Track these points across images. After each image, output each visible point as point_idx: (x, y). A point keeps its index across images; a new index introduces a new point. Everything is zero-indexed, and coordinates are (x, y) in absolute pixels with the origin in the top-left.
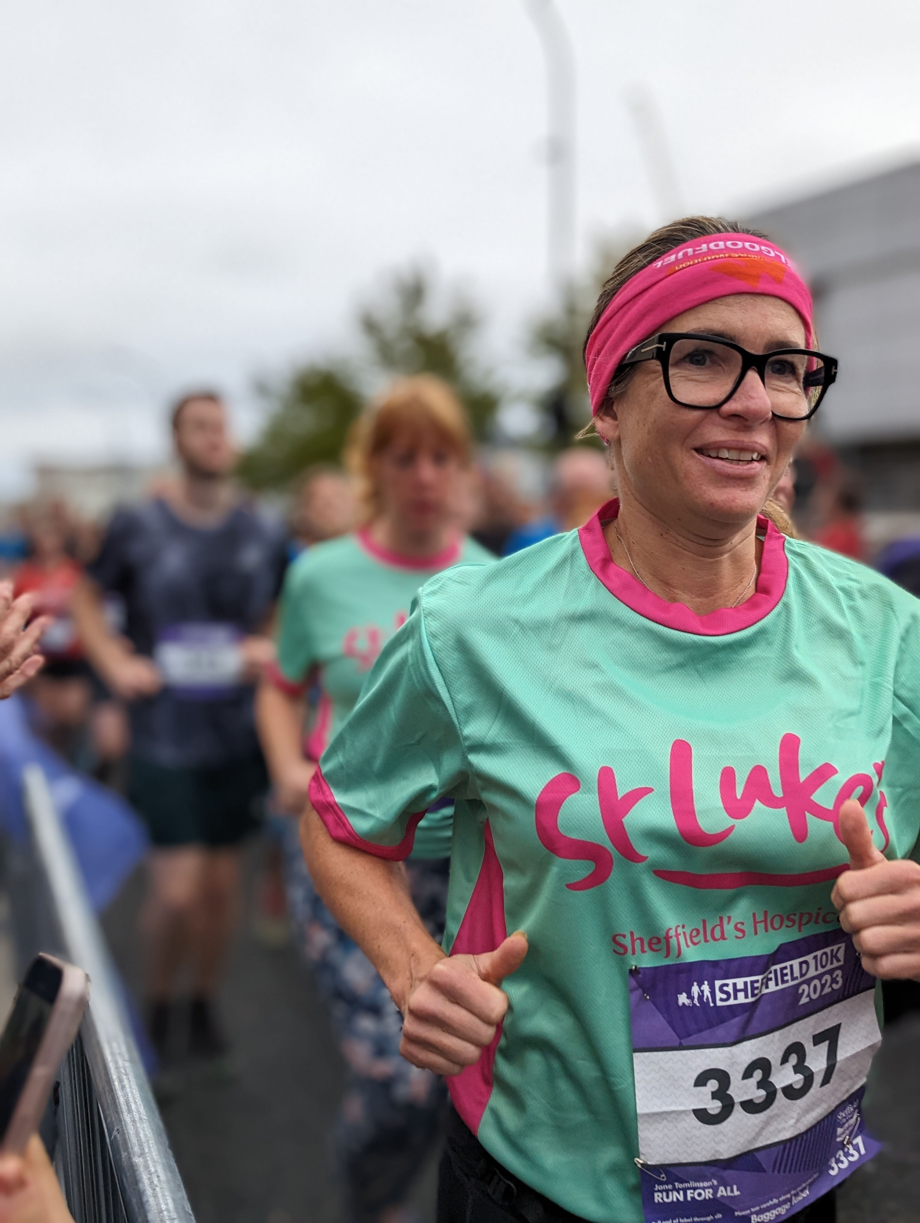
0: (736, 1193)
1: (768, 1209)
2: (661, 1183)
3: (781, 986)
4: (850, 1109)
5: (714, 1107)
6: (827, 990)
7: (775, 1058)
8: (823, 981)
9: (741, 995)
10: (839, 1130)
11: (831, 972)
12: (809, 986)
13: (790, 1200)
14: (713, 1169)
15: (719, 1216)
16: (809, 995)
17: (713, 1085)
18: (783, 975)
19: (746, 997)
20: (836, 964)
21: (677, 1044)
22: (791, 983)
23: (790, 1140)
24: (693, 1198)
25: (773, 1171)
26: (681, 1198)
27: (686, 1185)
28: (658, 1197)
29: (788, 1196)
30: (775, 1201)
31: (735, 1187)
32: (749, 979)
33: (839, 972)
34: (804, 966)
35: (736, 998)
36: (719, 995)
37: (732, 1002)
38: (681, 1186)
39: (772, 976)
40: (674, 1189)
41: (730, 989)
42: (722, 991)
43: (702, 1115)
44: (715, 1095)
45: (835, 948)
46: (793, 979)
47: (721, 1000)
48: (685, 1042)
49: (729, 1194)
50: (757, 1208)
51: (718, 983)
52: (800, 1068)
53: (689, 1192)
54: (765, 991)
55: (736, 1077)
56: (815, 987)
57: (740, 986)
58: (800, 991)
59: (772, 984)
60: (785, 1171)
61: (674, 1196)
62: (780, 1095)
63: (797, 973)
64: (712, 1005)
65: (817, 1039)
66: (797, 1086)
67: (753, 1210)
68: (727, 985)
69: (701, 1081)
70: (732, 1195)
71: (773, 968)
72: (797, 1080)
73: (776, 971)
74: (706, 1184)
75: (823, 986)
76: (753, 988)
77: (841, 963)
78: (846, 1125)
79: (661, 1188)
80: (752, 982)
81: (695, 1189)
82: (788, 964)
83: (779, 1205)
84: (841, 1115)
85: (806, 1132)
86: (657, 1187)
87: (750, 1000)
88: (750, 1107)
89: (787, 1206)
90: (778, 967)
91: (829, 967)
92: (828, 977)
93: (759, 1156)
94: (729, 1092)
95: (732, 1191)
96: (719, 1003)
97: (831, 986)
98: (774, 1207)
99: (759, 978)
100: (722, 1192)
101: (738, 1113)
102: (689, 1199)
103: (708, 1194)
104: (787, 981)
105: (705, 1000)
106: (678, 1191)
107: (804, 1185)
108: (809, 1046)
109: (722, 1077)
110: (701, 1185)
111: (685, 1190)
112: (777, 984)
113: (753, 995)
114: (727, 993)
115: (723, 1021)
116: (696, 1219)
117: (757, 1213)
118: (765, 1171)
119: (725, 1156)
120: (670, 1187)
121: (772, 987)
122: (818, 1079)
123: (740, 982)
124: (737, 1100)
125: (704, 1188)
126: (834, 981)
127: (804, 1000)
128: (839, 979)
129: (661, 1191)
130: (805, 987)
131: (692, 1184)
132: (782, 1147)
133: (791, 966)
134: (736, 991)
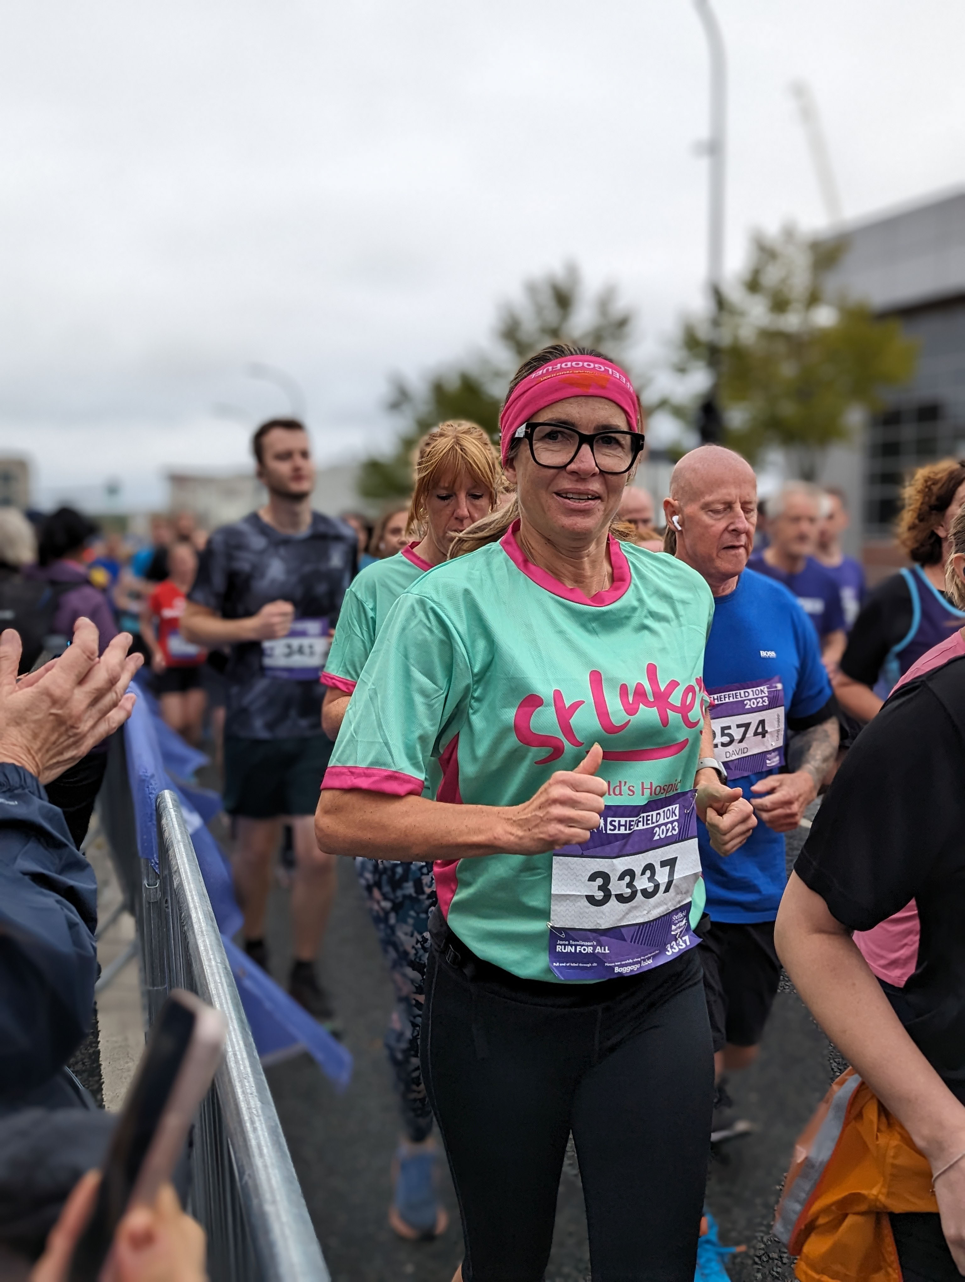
0: (607, 951)
1: (626, 965)
2: (562, 939)
3: (646, 827)
4: (681, 915)
5: (599, 895)
6: (669, 834)
7: (638, 871)
8: (668, 828)
9: (622, 828)
10: (674, 927)
11: (672, 822)
12: (660, 829)
13: (640, 962)
14: (594, 935)
15: (595, 964)
16: (659, 835)
17: (600, 881)
18: (648, 820)
19: (626, 830)
20: (675, 818)
21: (580, 852)
22: (651, 826)
23: (643, 924)
24: (580, 951)
25: (631, 942)
26: (573, 951)
27: (577, 943)
28: (559, 949)
29: (639, 959)
30: (631, 961)
31: (607, 948)
32: (628, 819)
33: (676, 823)
34: (658, 816)
35: (619, 830)
36: (609, 827)
37: (616, 832)
38: (573, 943)
39: (641, 819)
40: (569, 944)
41: (616, 824)
42: (611, 824)
43: (591, 899)
44: (600, 888)
45: (674, 807)
46: (653, 823)
47: (610, 830)
48: (585, 853)
49: (603, 951)
50: (619, 963)
51: (609, 819)
52: (651, 879)
53: (578, 947)
54: (636, 828)
55: (614, 878)
56: (663, 830)
57: (623, 823)
58: (655, 832)
59: (640, 824)
60: (638, 943)
61: (569, 949)
62: (639, 894)
63: (654, 820)
64: (604, 832)
65: (663, 864)
66: (650, 890)
67: (616, 964)
68: (615, 821)
69: (592, 878)
70: (604, 952)
71: (642, 815)
72: (650, 886)
73: (643, 817)
74: (589, 944)
75: (667, 830)
76: (630, 825)
77: (677, 818)
78: (678, 925)
79: (561, 942)
80: (630, 821)
81: (582, 946)
82: (650, 813)
83: (634, 964)
84: (675, 917)
85: (653, 921)
86: (559, 942)
87: (628, 832)
88: (621, 898)
89: (638, 966)
90: (645, 815)
91: (671, 819)
92: (670, 825)
93: (623, 930)
94: (609, 887)
95: (605, 950)
96: (609, 832)
97: (671, 832)
98: (630, 964)
99: (635, 819)
100: (598, 949)
101: (613, 901)
102: (578, 951)
103: (590, 950)
104: (649, 824)
105: (600, 829)
106: (571, 946)
107: (649, 955)
108: (657, 867)
109: (606, 877)
110: (586, 943)
111: (576, 946)
112: (643, 825)
113: (630, 829)
114: (614, 826)
115: (610, 843)
116: (581, 965)
117: (619, 966)
118: (625, 940)
119: (603, 927)
120: (567, 943)
121: (641, 827)
122: (662, 888)
123: (623, 820)
124: (613, 893)
125: (587, 946)
126: (673, 829)
127: (656, 838)
128: (676, 828)
129: (561, 945)
130: (657, 829)
131: (581, 943)
132: (638, 927)
133: (652, 815)
134: (620, 825)
